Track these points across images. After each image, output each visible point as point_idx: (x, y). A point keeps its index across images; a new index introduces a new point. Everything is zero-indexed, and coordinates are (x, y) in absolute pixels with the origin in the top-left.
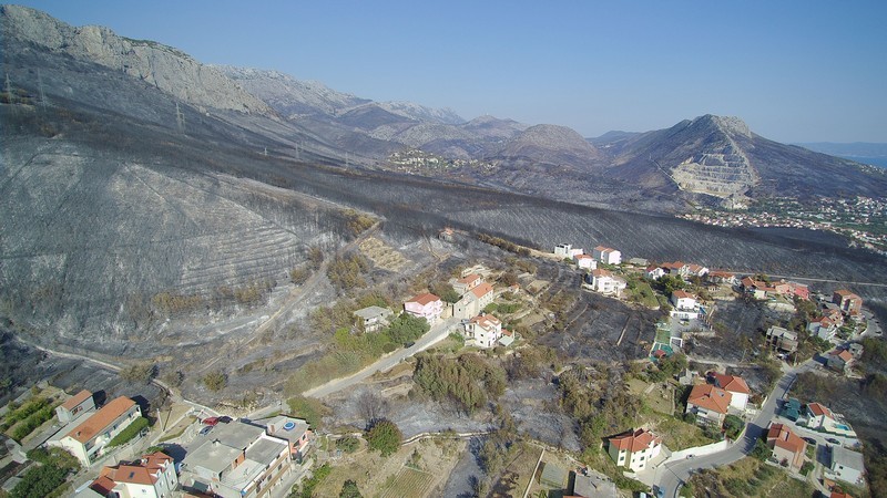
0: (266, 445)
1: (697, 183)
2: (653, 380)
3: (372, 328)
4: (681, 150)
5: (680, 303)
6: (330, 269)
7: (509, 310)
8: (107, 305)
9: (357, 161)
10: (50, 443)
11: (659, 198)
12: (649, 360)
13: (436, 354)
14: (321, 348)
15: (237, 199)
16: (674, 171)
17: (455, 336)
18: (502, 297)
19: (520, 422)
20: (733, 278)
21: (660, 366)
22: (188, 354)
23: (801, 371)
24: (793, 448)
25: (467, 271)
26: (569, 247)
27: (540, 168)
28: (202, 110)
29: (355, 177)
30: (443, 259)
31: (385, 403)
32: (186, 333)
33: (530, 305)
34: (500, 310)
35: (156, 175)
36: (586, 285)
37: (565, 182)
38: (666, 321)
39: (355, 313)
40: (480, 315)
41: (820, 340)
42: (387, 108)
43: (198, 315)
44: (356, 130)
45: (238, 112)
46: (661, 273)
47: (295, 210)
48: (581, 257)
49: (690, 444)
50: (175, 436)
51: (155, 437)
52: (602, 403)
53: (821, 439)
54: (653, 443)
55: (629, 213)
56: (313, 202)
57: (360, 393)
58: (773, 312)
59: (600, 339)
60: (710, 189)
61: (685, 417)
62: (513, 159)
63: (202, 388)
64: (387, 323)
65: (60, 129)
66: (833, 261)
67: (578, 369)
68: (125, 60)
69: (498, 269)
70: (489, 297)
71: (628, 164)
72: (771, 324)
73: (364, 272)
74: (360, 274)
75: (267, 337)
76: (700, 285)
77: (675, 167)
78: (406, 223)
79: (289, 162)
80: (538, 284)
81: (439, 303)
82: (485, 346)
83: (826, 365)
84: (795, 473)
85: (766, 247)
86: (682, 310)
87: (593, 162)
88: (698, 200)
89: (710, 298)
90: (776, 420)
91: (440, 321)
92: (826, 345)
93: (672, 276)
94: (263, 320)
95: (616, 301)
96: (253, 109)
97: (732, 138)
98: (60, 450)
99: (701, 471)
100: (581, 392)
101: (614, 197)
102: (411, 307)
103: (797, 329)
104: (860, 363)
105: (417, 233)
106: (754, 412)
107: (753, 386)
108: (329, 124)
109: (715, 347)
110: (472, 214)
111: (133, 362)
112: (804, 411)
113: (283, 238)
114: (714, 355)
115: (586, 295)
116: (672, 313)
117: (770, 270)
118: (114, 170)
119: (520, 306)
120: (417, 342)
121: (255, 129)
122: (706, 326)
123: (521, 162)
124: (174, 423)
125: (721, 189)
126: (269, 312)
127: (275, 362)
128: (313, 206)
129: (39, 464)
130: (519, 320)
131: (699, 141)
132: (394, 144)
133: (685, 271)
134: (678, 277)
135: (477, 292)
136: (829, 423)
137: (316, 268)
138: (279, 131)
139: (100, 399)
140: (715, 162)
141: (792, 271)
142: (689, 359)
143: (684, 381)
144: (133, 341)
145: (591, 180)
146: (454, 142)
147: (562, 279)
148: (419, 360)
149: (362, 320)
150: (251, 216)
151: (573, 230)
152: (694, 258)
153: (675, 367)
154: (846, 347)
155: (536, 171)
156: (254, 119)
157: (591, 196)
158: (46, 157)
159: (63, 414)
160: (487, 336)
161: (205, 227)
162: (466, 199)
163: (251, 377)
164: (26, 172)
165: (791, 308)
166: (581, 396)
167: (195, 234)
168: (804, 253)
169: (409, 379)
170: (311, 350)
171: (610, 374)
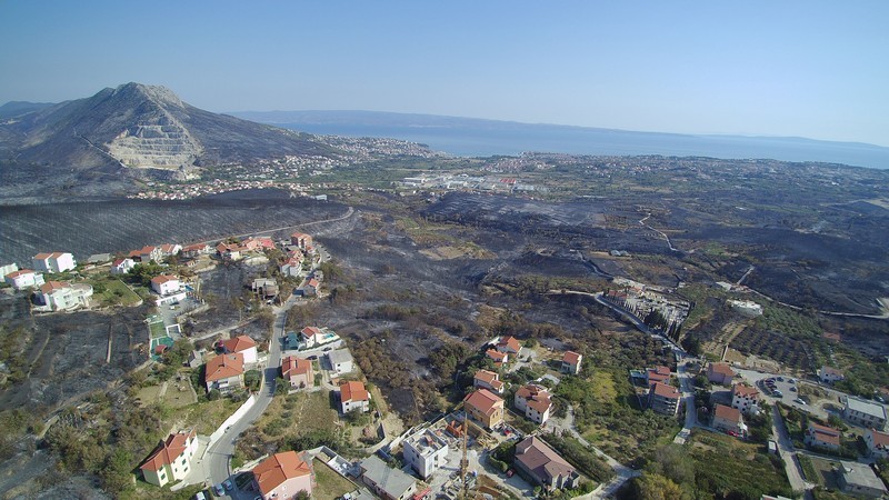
1: (141, 157)
2: (163, 379)
4: (112, 122)
5: (163, 288)
11: (102, 180)
12: (152, 361)
16: (110, 146)
20: (207, 248)
21: (166, 362)
23: (288, 308)
24: (303, 371)
36: (37, 308)
38: (155, 312)
41: (293, 277)
46: (132, 263)
48: (16, 274)
49: (224, 417)
52: (115, 435)
53: (319, 352)
54: (188, 441)
55: (67, 204)
58: (251, 268)
59: (82, 365)
60: (157, 162)
61: (209, 397)
66: (282, 211)
67: (67, 415)
72: (253, 278)
76: (177, 263)
77: (110, 142)
83: (303, 295)
84: (312, 388)
85: (227, 211)
86: (168, 295)
88: (148, 176)
89: (192, 273)
90: (283, 357)
92: (298, 280)
93: (145, 263)
95: (86, 314)
97: (164, 108)
99: (243, 435)
100: (83, 438)
103: (274, 275)
104: (324, 284)
106: (265, 358)
107: (257, 337)
109: (213, 318)
112: (300, 338)
114: (215, 326)
116: (159, 302)
117: (237, 231)
122: (198, 302)
125: (170, 163)
131: (129, 112)
133: (157, 254)
134: (152, 262)
136: (320, 338)
140: (153, 134)
141: (256, 227)
142: (192, 340)
143: (195, 364)
152: (163, 238)
153: (182, 355)
154: (311, 276)
165: (264, 259)
168: (259, 209)
171: (111, 399)
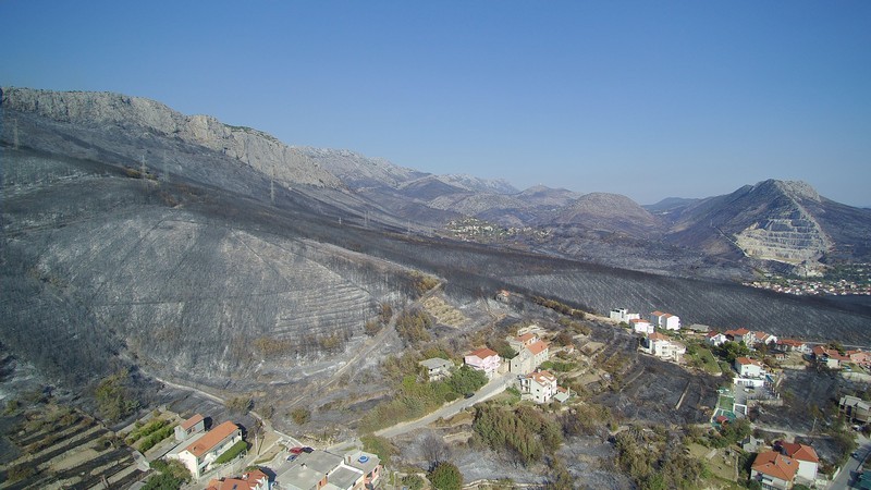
0: (344, 472)
1: (765, 249)
2: (715, 445)
3: (436, 378)
4: (744, 215)
5: (744, 369)
6: (398, 323)
7: (565, 368)
8: (215, 346)
9: (417, 229)
10: (169, 456)
11: (723, 266)
12: (710, 426)
13: (493, 406)
14: (390, 394)
15: (320, 261)
16: (739, 237)
17: (512, 390)
18: (557, 355)
19: (576, 478)
20: (804, 347)
21: (723, 432)
22: (278, 392)
25: (522, 331)
26: (625, 311)
27: (595, 235)
28: (286, 185)
29: (418, 243)
30: (500, 318)
31: (446, 448)
32: (277, 373)
33: (585, 365)
34: (556, 367)
35: (256, 240)
36: (643, 349)
37: (620, 249)
38: (729, 387)
39: (421, 363)
40: (536, 371)
42: (446, 181)
43: (287, 358)
44: (416, 200)
45: (315, 186)
46: (723, 339)
47: (368, 271)
48: (637, 321)
50: (267, 460)
51: (251, 459)
52: (659, 464)
55: (691, 280)
56: (383, 264)
57: (424, 437)
58: (848, 382)
59: (657, 401)
60: (780, 255)
61: (749, 484)
62: (566, 226)
63: (289, 421)
64: (449, 374)
65: (180, 201)
67: (635, 430)
68: (225, 143)
69: (553, 330)
70: (545, 355)
71: (688, 230)
72: (844, 394)
73: (428, 327)
74: (424, 329)
75: (343, 380)
76: (766, 353)
77: (739, 233)
78: (465, 284)
79: (359, 229)
80: (593, 346)
81: (497, 358)
82: (541, 401)
85: (841, 316)
86: (746, 377)
87: (650, 229)
88: (767, 267)
89: (778, 365)
91: (497, 376)
93: (736, 342)
94: (341, 366)
95: (674, 366)
96: (327, 184)
97: (799, 202)
98: (177, 462)
100: (638, 452)
101: (673, 264)
102: (470, 360)
105: (476, 294)
106: (825, 483)
107: (824, 457)
108: (392, 196)
109: (781, 416)
110: (527, 278)
111: (234, 396)
113: (358, 294)
114: (782, 424)
115: (641, 358)
116: (736, 380)
117: (847, 340)
118: (223, 235)
119: (575, 365)
120: (476, 394)
121: (328, 201)
122: (773, 395)
123: (575, 229)
124: (266, 449)
125: (792, 256)
126: (347, 359)
127: (351, 403)
128: (384, 267)
129: (159, 473)
130: (575, 379)
131: (762, 207)
132: (451, 213)
133: (749, 338)
134: (742, 343)
135: (532, 350)
137: (387, 322)
138: (349, 203)
139: (208, 424)
140: (783, 227)
142: (753, 426)
143: (749, 448)
144: (235, 378)
145: (648, 247)
146: (508, 211)
147: (618, 342)
148: (478, 410)
149: (427, 369)
150: (331, 275)
151: (629, 295)
152: (762, 326)
153: (738, 433)
155: (590, 238)
156: (328, 192)
157: (649, 263)
158: (170, 223)
159: (180, 433)
160: (543, 391)
161: (295, 284)
162: (520, 264)
163: (330, 415)
164: (153, 235)
166: (638, 456)
167: (286, 290)
169: (469, 428)
170: (381, 394)
171: (669, 438)
